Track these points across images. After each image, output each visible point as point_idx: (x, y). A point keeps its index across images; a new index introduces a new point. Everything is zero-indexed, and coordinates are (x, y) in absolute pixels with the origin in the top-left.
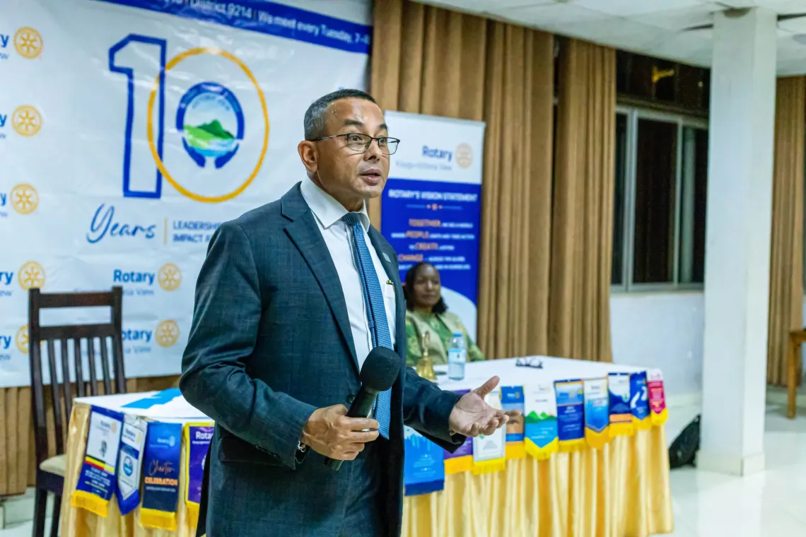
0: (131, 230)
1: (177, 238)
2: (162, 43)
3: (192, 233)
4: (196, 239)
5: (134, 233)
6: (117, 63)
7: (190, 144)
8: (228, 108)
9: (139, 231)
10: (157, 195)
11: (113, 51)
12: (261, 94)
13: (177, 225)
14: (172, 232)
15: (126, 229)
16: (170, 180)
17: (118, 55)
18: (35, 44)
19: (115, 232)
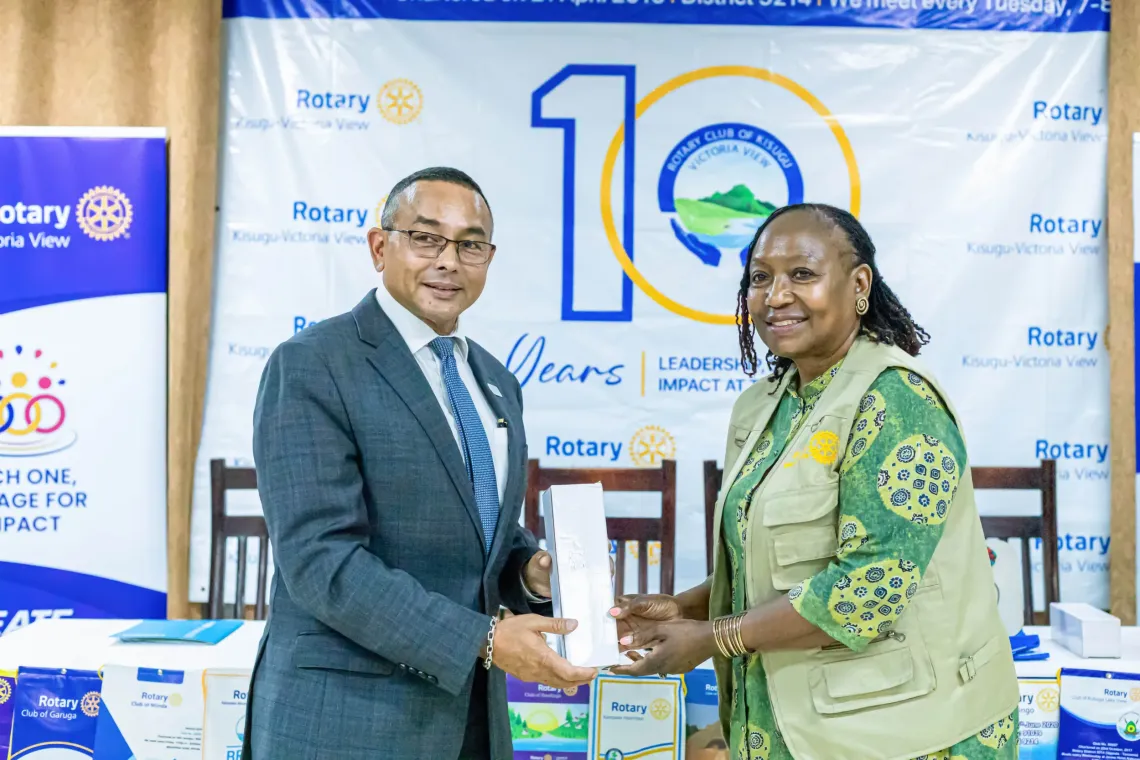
0: (578, 372)
1: (664, 384)
2: (628, 72)
3: (699, 375)
4: (705, 385)
5: (583, 377)
6: (547, 112)
7: (686, 231)
8: (765, 163)
9: (592, 374)
10: (626, 314)
11: (538, 95)
12: (839, 132)
13: (666, 364)
14: (655, 375)
15: (568, 370)
16: (650, 290)
17: (546, 101)
18: (410, 102)
19: (545, 377)
